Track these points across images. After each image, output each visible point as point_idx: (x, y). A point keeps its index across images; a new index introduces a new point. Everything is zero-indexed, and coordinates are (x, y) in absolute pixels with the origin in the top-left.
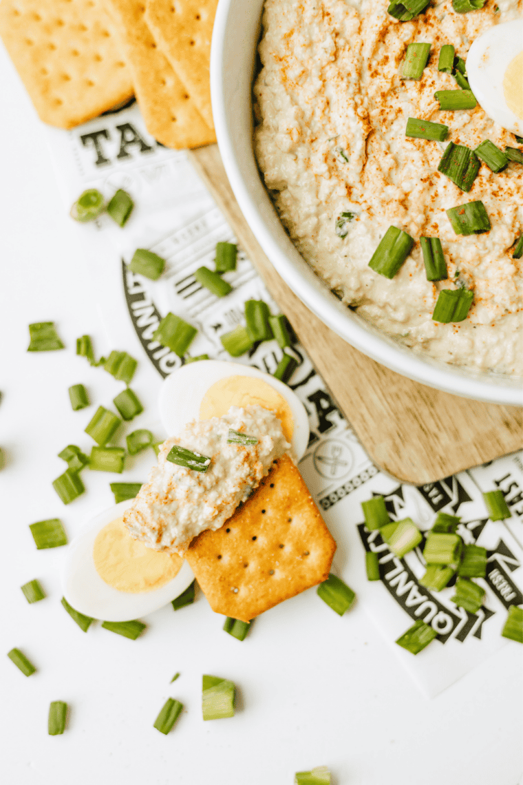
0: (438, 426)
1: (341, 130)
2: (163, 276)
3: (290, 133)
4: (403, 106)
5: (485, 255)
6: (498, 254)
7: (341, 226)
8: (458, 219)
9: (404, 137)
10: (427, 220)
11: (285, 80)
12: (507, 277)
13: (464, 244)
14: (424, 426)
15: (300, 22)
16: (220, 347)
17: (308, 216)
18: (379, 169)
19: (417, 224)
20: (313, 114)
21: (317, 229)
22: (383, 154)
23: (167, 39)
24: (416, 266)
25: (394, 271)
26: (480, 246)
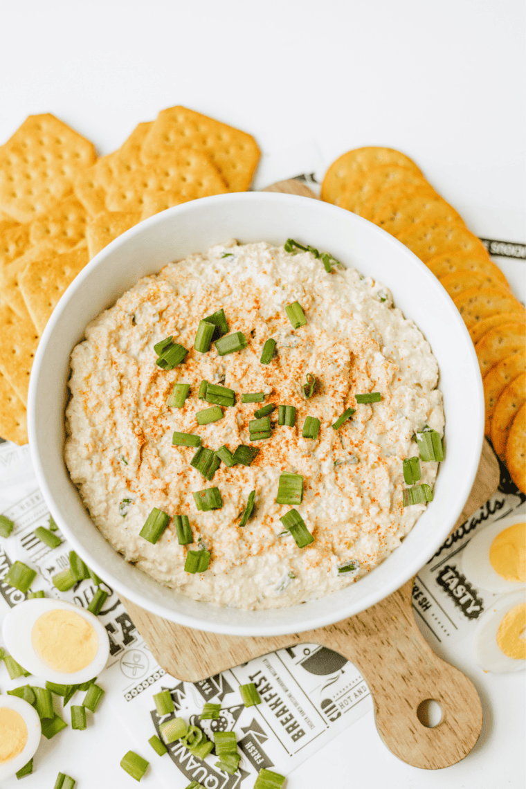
0: (204, 640)
1: (124, 442)
2: (12, 534)
3: (87, 446)
4: (170, 424)
5: (220, 524)
6: (228, 523)
7: (122, 509)
8: (200, 500)
9: (171, 444)
10: (182, 501)
11: (86, 408)
12: (233, 541)
13: (205, 516)
14: (194, 640)
15: (95, 368)
16: (52, 585)
17: (100, 502)
18: (150, 468)
19: (174, 506)
20: (104, 432)
21: (107, 511)
22: (153, 457)
23: (9, 373)
24: (171, 535)
25: (157, 538)
26: (216, 519)
